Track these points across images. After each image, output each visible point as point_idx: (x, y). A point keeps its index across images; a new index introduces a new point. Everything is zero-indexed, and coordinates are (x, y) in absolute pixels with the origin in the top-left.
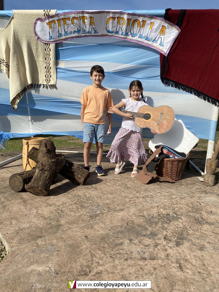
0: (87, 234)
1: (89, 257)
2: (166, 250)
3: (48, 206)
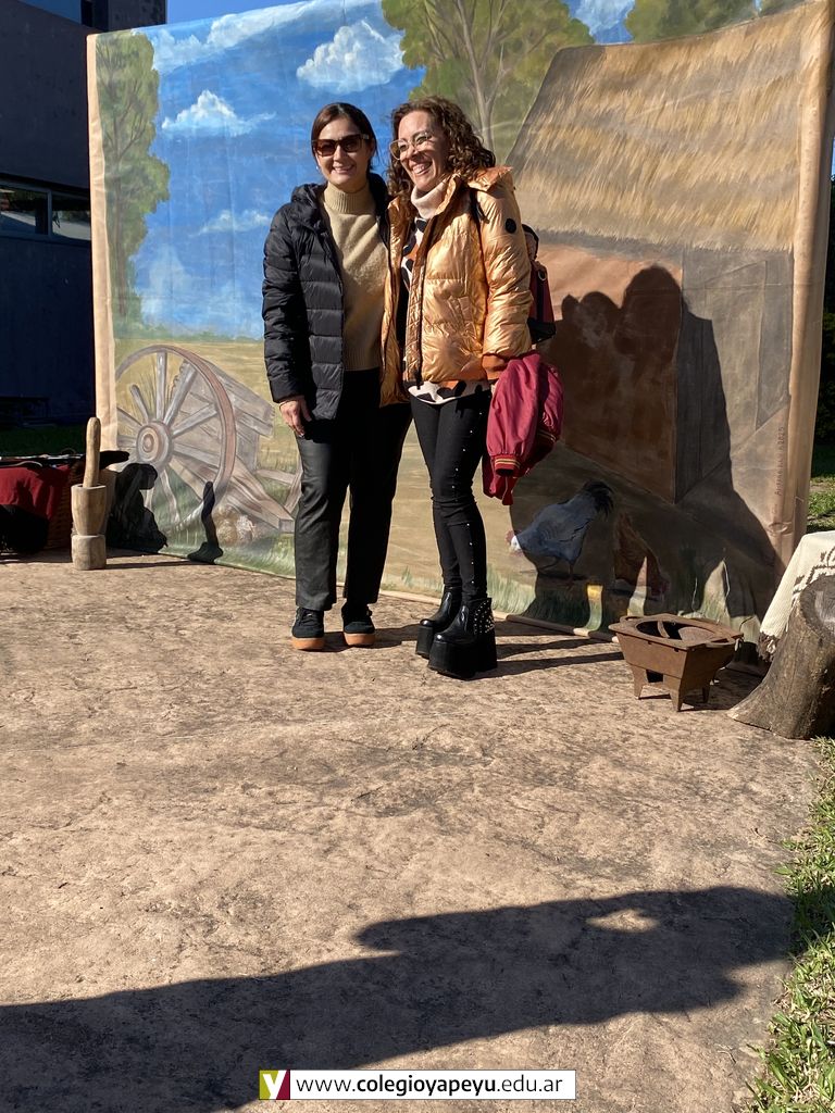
0: (129, 760)
1: (88, 802)
2: (331, 819)
3: (71, 689)
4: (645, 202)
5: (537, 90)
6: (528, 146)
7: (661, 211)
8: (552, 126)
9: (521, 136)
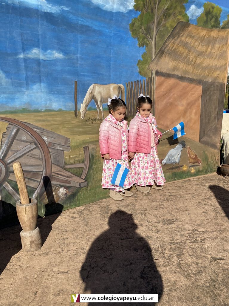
4: (193, 68)
5: (171, 32)
6: (166, 47)
7: (197, 71)
8: (173, 43)
9: (164, 44)
